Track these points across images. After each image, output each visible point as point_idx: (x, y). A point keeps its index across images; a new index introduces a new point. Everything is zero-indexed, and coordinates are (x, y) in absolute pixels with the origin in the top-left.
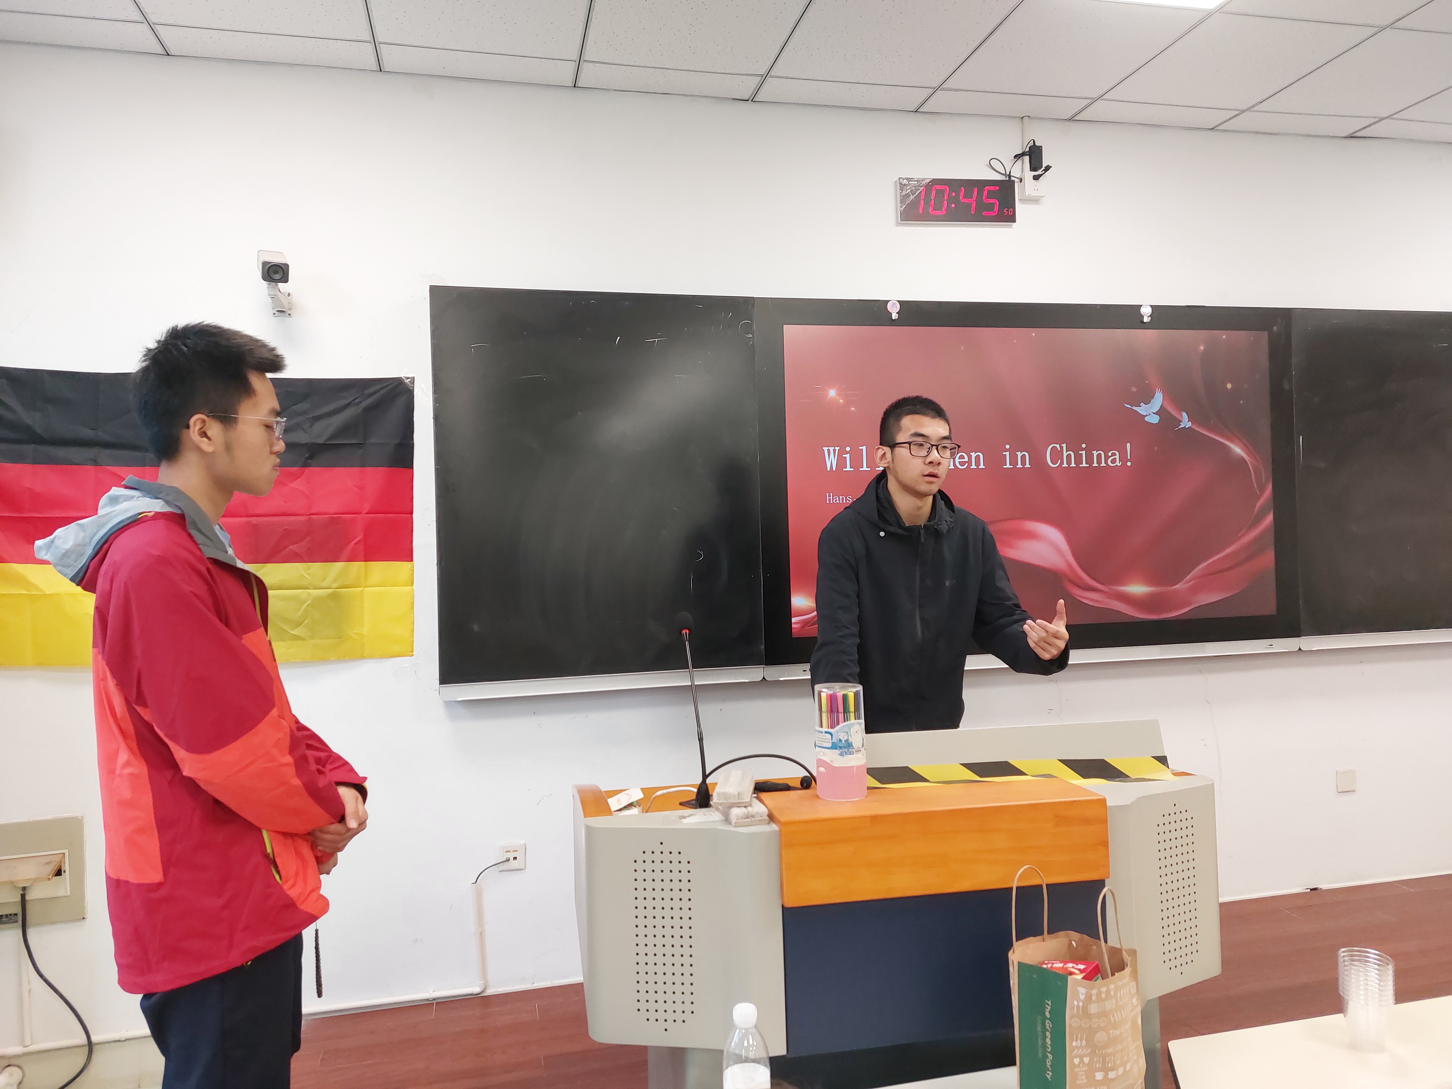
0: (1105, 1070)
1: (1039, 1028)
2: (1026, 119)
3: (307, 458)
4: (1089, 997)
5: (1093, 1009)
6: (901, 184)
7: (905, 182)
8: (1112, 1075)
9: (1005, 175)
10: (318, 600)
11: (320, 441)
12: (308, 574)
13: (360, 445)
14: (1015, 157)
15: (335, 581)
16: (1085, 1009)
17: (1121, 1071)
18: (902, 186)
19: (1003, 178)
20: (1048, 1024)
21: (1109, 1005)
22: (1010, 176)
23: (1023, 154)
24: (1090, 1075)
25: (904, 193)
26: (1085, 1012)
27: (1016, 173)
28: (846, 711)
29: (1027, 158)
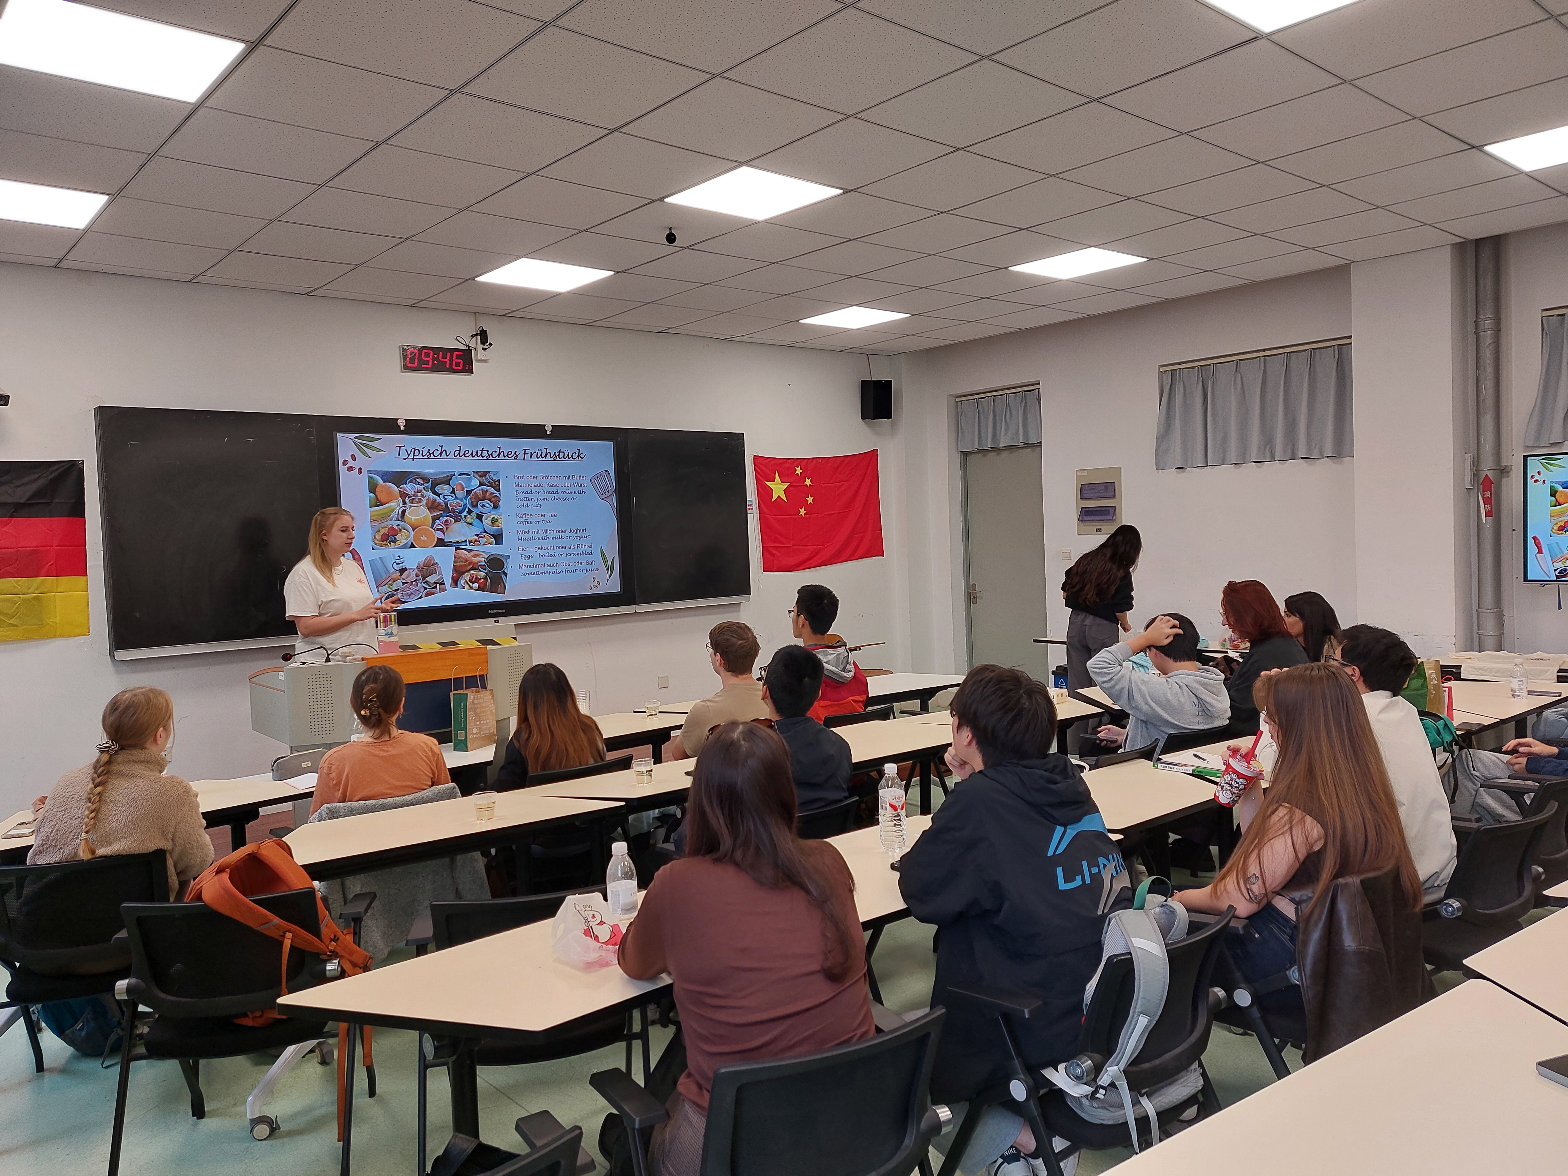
0: (480, 721)
1: (459, 712)
2: (477, 314)
3: (14, 512)
4: (474, 698)
5: (476, 702)
6: (403, 348)
7: (406, 347)
8: (482, 722)
9: (466, 345)
10: (26, 601)
11: (22, 501)
12: (18, 585)
13: (48, 504)
14: (471, 336)
15: (36, 589)
16: (473, 702)
17: (485, 722)
18: (404, 350)
19: (463, 347)
20: (462, 710)
21: (481, 701)
22: (469, 346)
23: (477, 334)
24: (475, 722)
25: (405, 354)
26: (473, 703)
27: (472, 345)
28: (391, 621)
29: (479, 337)
